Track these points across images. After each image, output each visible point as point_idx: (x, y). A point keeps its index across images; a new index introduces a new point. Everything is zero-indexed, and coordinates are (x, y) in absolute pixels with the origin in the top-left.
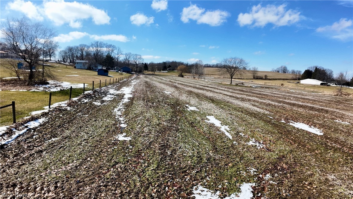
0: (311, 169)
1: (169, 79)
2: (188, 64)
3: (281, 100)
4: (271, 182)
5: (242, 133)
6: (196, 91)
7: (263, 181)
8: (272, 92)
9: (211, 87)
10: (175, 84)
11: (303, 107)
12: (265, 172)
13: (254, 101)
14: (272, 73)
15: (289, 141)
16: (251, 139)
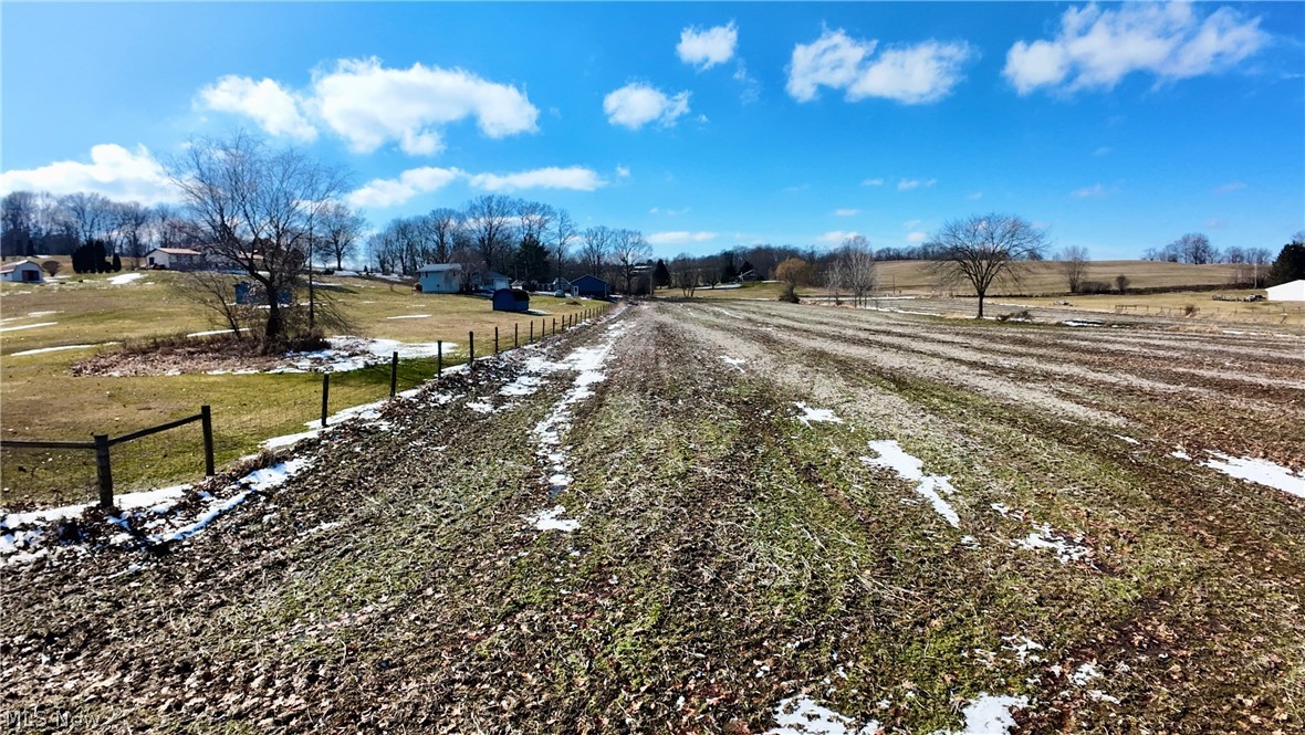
0: (1276, 644)
1: (746, 311)
2: (813, 253)
3: (1181, 370)
4: (1096, 694)
5: (1001, 504)
6: (841, 349)
7: (1064, 688)
8: (1148, 341)
9: (901, 335)
10: (764, 329)
11: (1271, 396)
12: (1078, 655)
13: (1068, 379)
14: (1148, 267)
15: (1195, 534)
16: (1035, 527)
